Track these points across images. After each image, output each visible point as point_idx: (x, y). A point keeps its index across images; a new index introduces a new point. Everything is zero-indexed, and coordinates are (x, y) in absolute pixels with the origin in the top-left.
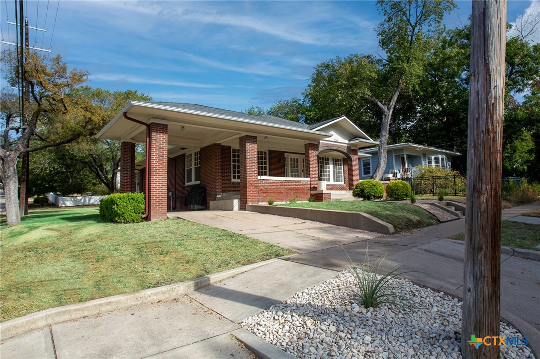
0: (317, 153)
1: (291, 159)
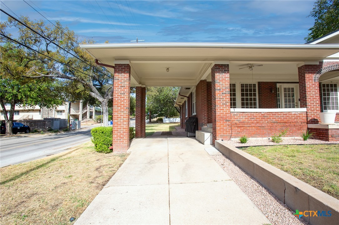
0: (318, 76)
1: (285, 89)
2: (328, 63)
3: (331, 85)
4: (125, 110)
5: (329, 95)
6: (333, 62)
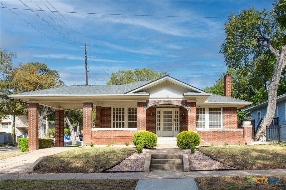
0: (146, 109)
3: (201, 109)
4: (35, 128)
5: (198, 117)
6: (164, 100)
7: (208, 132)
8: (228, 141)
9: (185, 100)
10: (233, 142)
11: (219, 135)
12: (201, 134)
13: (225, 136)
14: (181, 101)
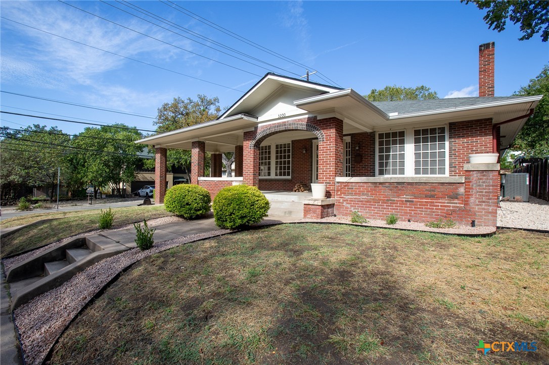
0: (254, 142)
2: (262, 127)
3: (394, 134)
5: (388, 150)
6: (278, 123)
7: (362, 185)
8: (413, 210)
9: (313, 115)
10: (428, 214)
11: (388, 193)
12: (346, 191)
13: (404, 198)
14: (306, 120)
